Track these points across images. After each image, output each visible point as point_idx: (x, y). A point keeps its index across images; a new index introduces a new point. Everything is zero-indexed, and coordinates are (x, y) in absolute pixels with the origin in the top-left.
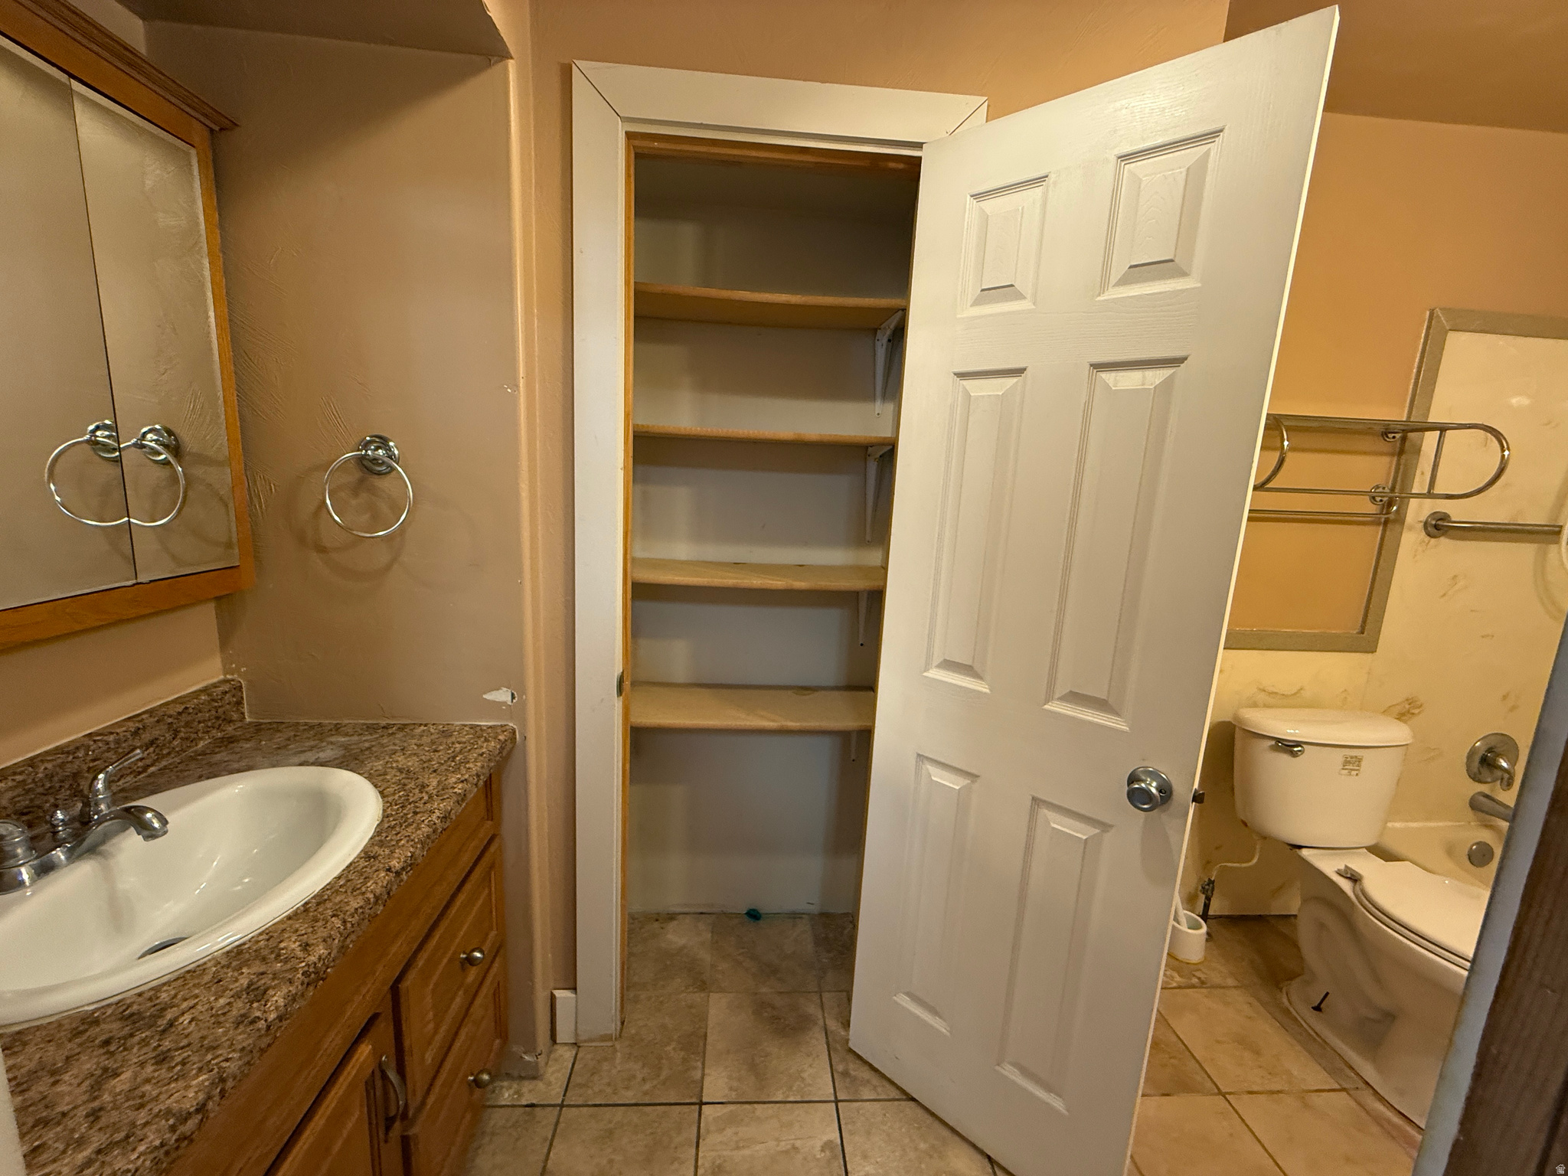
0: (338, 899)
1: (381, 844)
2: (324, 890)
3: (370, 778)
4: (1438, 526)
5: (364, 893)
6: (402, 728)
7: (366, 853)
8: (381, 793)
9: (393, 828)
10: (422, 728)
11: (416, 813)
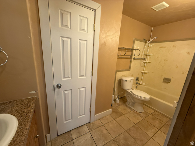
0: (18, 139)
1: (21, 125)
2: (13, 138)
3: (9, 113)
4: (134, 59)
5: (24, 135)
6: (11, 102)
7: (19, 128)
8: (14, 115)
9: (22, 121)
10: (16, 101)
11: (26, 117)
